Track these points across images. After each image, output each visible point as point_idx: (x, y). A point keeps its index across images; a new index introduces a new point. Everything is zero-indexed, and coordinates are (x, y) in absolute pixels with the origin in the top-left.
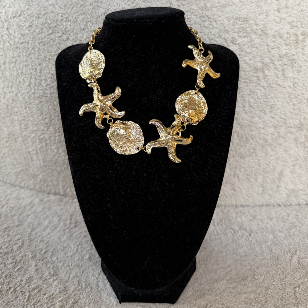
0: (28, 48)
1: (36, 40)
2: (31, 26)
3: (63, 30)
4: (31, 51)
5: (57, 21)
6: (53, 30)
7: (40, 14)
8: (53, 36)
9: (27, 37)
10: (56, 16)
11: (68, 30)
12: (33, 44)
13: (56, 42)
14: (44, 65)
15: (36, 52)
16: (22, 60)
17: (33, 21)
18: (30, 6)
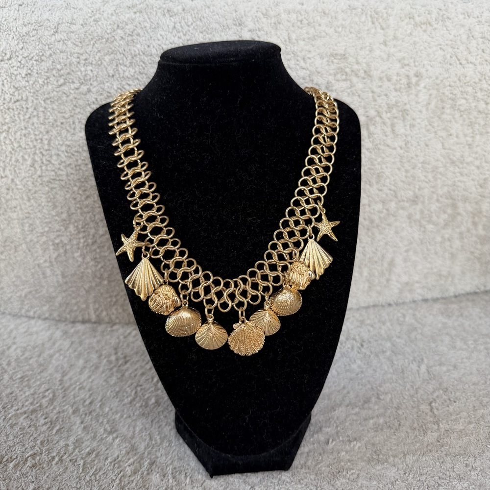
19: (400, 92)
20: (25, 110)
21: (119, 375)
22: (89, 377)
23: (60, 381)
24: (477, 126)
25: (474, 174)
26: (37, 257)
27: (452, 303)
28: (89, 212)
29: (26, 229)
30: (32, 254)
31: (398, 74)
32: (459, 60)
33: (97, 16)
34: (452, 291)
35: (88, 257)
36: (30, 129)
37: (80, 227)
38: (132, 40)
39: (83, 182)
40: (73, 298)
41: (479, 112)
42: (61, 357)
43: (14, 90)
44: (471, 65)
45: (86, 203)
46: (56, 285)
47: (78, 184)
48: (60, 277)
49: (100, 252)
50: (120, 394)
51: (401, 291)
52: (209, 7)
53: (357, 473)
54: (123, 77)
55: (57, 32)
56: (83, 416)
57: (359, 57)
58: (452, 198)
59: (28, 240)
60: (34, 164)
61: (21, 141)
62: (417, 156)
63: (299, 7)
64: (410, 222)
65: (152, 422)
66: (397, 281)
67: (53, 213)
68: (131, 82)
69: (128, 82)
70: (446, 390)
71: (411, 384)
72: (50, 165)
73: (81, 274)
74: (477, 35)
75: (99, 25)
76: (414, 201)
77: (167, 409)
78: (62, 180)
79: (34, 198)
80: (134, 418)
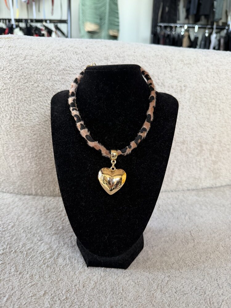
0: (9, 93)
1: (15, 87)
2: (11, 77)
3: (35, 80)
4: (11, 95)
5: (30, 74)
6: (27, 80)
7: (18, 69)
8: (27, 84)
9: (8, 85)
10: (30, 70)
11: (38, 80)
12: (13, 90)
13: (30, 88)
14: (21, 104)
15: (15, 96)
16: (5, 101)
17: (13, 73)
18: (11, 63)
19: (177, 93)
20: (8, 93)
21: (45, 217)
22: (31, 217)
23: (17, 218)
24: (211, 110)
25: (210, 132)
26: (9, 162)
27: (201, 191)
28: (34, 142)
29: (5, 149)
30: (7, 161)
31: (176, 85)
32: (203, 81)
33: (44, 53)
34: (201, 186)
35: (33, 163)
36: (10, 103)
37: (30, 148)
38: (59, 64)
39: (33, 127)
40: (25, 183)
41: (212, 104)
42: (18, 209)
43: (4, 84)
44: (208, 83)
45: (34, 137)
46: (17, 176)
47: (30, 128)
48: (19, 172)
49: (39, 161)
50: (45, 225)
51: (177, 185)
52: (94, 52)
53: (156, 260)
54: (54, 80)
55: (25, 59)
56: (27, 234)
57: (159, 77)
58: (200, 142)
59: (5, 154)
60: (10, 119)
61: (5, 108)
62: (185, 122)
63: (134, 53)
64: (181, 153)
65: (60, 236)
66: (176, 180)
67: (18, 142)
68: (57, 83)
69: (56, 83)
70: (197, 226)
71: (181, 223)
72: (18, 119)
73: (29, 171)
74: (211, 70)
75: (44, 57)
76: (183, 143)
77: (67, 231)
78: (23, 126)
79: (10, 134)
80: (52, 235)
